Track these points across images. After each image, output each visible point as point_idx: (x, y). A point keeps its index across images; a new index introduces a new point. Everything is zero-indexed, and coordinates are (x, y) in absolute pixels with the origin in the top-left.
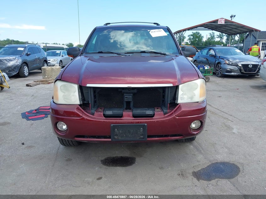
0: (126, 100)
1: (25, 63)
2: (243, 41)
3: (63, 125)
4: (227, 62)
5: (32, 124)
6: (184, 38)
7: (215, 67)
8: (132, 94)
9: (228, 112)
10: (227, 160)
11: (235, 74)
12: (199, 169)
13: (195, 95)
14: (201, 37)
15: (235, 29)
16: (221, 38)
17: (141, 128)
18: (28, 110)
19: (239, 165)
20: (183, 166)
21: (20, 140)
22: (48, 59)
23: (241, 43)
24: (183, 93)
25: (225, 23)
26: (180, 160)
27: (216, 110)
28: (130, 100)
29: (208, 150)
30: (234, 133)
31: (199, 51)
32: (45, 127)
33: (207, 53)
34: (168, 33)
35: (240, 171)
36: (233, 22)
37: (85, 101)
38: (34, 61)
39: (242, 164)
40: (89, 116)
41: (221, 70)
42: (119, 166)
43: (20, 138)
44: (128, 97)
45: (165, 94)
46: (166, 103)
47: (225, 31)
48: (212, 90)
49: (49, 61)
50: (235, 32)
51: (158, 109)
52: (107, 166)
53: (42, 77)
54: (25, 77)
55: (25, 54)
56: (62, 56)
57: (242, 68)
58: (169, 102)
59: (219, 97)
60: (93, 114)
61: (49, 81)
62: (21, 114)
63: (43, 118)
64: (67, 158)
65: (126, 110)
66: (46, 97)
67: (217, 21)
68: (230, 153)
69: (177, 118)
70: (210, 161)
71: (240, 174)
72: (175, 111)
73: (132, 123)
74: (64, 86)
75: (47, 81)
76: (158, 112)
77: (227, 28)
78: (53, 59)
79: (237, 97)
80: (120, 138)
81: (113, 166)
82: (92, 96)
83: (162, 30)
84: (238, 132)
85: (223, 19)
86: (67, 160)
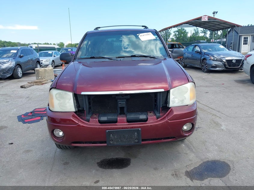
0: (120, 106)
1: (18, 65)
2: (226, 36)
3: (60, 131)
4: (212, 58)
5: (28, 128)
6: (170, 34)
7: (201, 63)
8: (125, 100)
9: (216, 108)
10: (217, 158)
11: (220, 69)
12: (192, 168)
13: (186, 99)
14: (186, 32)
15: (218, 25)
16: (205, 33)
17: (136, 133)
18: (24, 113)
19: (229, 163)
20: (177, 165)
21: (18, 145)
22: (40, 60)
23: (224, 38)
24: (174, 97)
25: (208, 20)
26: (173, 159)
27: (205, 106)
28: (123, 106)
29: (199, 149)
30: (223, 130)
31: (185, 47)
32: (41, 129)
33: (193, 50)
34: (156, 36)
35: (230, 169)
36: (216, 19)
37: (80, 107)
38: (27, 62)
39: (232, 162)
40: (84, 123)
41: (206, 65)
42: (114, 168)
43: (18, 142)
44: (122, 103)
45: (157, 99)
46: (158, 107)
47: (209, 27)
48: (199, 86)
49: (41, 62)
50: (218, 28)
51: (150, 112)
52: (104, 168)
53: (35, 77)
54: (19, 78)
55: (18, 56)
56: (54, 56)
57: (226, 63)
58: (161, 106)
59: (206, 93)
60: (88, 121)
61: (43, 81)
62: (18, 117)
63: (38, 121)
64: (64, 162)
65: (120, 116)
66: (40, 99)
67: (201, 18)
68: (220, 151)
69: (170, 121)
70: (202, 160)
71: (231, 173)
72: (167, 115)
73: (126, 128)
74: (59, 94)
75: (40, 82)
76: (151, 116)
77: (210, 24)
78: (45, 60)
79: (223, 92)
80: (115, 143)
81: (109, 168)
82: (87, 103)
83: (150, 33)
84: (227, 129)
85: (207, 17)
86: (64, 164)
